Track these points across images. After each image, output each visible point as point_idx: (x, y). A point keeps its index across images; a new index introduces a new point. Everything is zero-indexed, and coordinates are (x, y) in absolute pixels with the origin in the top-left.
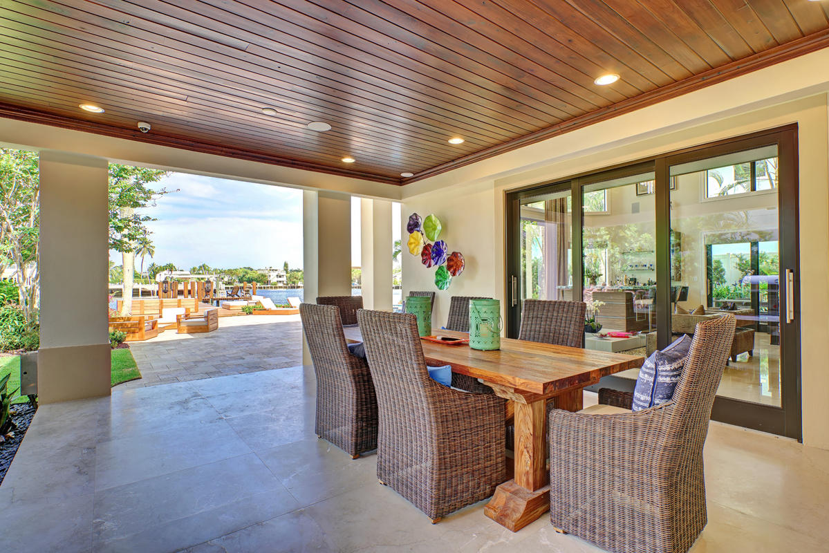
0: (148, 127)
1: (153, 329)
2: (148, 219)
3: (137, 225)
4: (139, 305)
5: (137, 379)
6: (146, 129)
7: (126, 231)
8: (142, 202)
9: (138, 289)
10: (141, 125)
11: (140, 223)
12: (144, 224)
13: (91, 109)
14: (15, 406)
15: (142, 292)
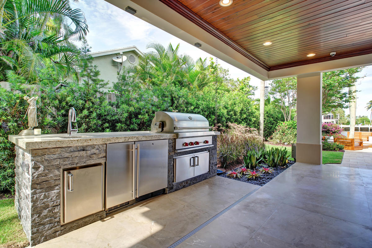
0: (335, 53)
1: (360, 145)
2: (356, 91)
3: (350, 95)
4: (359, 134)
5: (339, 164)
6: (333, 55)
7: (344, 99)
8: (352, 84)
9: (368, 128)
10: (331, 54)
11: (352, 94)
12: (354, 94)
13: (311, 55)
14: (292, 161)
15: (371, 129)
